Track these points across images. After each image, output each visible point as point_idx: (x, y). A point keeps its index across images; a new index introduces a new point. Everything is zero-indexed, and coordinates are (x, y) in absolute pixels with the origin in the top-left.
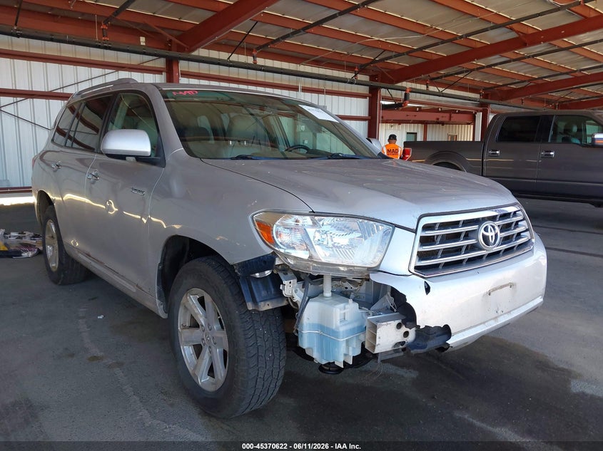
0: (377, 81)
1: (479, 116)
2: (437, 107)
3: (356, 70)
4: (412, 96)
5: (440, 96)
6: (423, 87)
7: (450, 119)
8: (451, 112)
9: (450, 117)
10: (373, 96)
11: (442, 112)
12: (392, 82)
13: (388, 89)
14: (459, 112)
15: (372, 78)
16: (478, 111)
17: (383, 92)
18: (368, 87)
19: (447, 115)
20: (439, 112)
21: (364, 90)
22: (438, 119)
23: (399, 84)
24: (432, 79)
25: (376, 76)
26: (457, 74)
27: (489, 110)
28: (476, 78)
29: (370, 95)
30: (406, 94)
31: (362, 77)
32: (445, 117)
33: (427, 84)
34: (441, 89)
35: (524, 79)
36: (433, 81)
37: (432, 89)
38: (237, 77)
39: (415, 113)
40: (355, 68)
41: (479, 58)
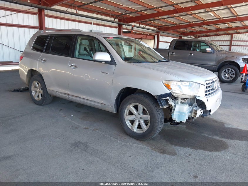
0: (121, 22)
1: (156, 37)
2: (142, 33)
3: (115, 17)
4: (135, 28)
5: (144, 29)
6: (138, 25)
7: (146, 38)
8: (147, 35)
9: (146, 37)
10: (120, 27)
11: (143, 35)
12: (127, 23)
13: (125, 25)
14: (150, 35)
15: (119, 20)
16: (156, 35)
17: (124, 26)
18: (118, 24)
19: (145, 36)
20: (142, 35)
21: (116, 25)
22: (142, 37)
23: (130, 24)
24: (141, 22)
25: (121, 20)
26: (151, 21)
27: (160, 35)
28: (157, 22)
29: (119, 27)
30: (132, 28)
31: (116, 20)
32: (144, 37)
33: (139, 24)
34: (144, 26)
35: (173, 24)
36: (142, 23)
37: (141, 26)
38: (64, 17)
39: (134, 35)
40: (114, 16)
41: (161, 16)
